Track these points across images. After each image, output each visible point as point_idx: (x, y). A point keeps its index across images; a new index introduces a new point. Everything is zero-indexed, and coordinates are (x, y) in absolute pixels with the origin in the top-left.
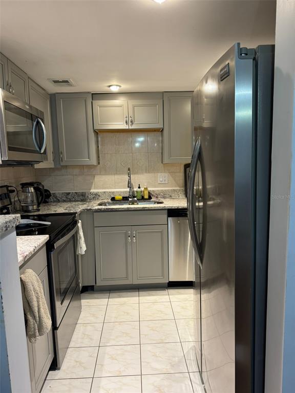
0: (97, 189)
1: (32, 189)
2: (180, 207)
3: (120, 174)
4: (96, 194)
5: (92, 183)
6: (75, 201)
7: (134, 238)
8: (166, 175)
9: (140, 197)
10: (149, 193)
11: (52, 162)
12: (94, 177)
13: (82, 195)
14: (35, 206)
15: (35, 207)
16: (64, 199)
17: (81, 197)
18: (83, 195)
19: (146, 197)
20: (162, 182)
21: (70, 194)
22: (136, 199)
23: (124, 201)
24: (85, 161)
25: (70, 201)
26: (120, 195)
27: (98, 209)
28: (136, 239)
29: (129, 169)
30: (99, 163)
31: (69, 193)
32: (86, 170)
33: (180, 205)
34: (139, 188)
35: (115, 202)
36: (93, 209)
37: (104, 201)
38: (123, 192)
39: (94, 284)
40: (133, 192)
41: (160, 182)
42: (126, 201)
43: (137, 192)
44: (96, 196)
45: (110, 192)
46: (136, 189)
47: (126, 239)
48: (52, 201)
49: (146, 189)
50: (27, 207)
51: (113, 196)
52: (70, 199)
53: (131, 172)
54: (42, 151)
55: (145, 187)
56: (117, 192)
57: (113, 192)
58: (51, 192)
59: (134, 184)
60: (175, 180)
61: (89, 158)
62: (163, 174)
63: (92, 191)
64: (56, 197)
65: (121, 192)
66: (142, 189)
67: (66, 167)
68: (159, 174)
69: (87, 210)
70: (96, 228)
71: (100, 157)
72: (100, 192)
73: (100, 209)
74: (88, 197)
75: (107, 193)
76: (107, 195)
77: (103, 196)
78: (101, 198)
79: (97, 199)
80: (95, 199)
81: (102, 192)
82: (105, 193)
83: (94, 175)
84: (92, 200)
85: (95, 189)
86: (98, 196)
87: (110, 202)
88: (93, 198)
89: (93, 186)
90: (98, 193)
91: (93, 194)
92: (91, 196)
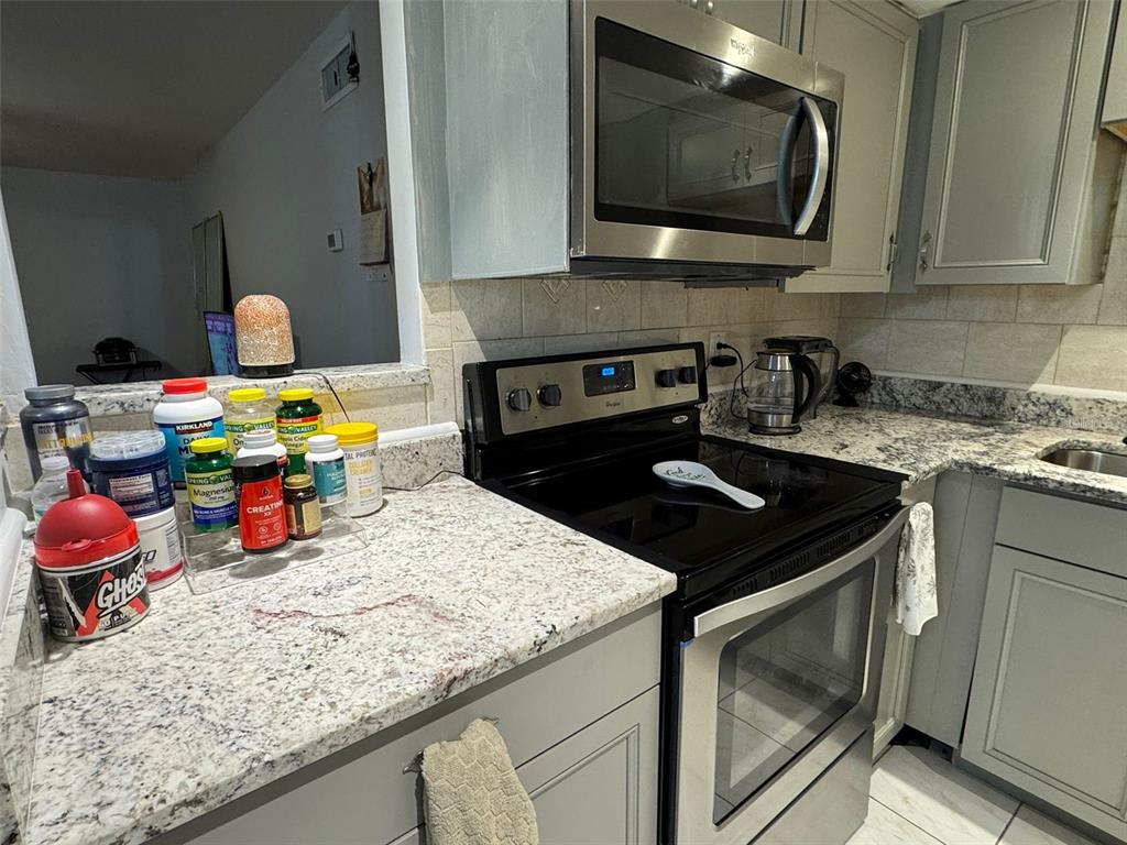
0: (1064, 381)
1: (784, 362)
4: (1054, 405)
6: (956, 417)
11: (883, 270)
12: (1063, 333)
13: (990, 400)
14: (785, 416)
15: (786, 420)
16: (919, 401)
17: (985, 407)
18: (994, 397)
21: (943, 389)
24: (1028, 266)
25: (938, 412)
27: (1028, 477)
30: (1100, 277)
31: (940, 385)
32: (1028, 306)
36: (1004, 473)
37: (1084, 437)
39: (955, 745)
44: (1053, 412)
48: (876, 400)
50: (762, 414)
52: (938, 407)
54: (803, 227)
58: (873, 372)
61: (1042, 256)
63: (1038, 388)
64: (890, 393)
67: (947, 290)
69: (975, 469)
70: (999, 547)
71: (1111, 252)
72: (1077, 400)
73: (1035, 478)
74: (1013, 409)
75: (1114, 406)
76: (1109, 414)
77: (1086, 415)
78: (1078, 425)
79: (1053, 423)
80: (1045, 422)
81: (1088, 400)
82: (1099, 405)
83: (1066, 327)
84: (1028, 425)
85: (1054, 383)
86: (1064, 414)
87: (1118, 448)
88: (1039, 415)
89: (1050, 368)
90: (1067, 399)
91: (1042, 401)
92: (1031, 406)
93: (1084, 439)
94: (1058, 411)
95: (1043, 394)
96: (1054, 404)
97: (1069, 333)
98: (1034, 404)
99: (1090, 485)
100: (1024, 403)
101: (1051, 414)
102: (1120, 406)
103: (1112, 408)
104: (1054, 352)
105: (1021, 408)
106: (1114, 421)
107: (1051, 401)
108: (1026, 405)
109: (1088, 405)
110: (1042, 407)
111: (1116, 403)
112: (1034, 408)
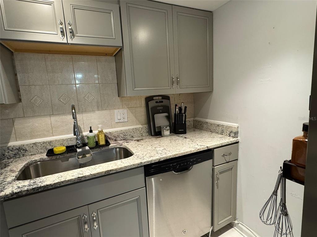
0: (21, 139)
2: (162, 160)
3: (58, 114)
5: (11, 132)
7: (95, 224)
8: (125, 111)
9: (93, 144)
10: (105, 136)
12: (13, 122)
19: (102, 142)
20: (121, 121)
22: (87, 148)
23: (69, 155)
26: (62, 145)
28: (98, 224)
29: (73, 107)
30: (20, 100)
33: (161, 157)
34: (91, 131)
35: (54, 158)
38: (67, 140)
40: (83, 137)
41: (118, 121)
42: (73, 154)
43: (88, 138)
44: (20, 152)
45: (44, 143)
46: (86, 133)
47: (81, 228)
49: (101, 132)
51: (50, 148)
53: (77, 111)
55: (100, 129)
56: (56, 140)
57: (50, 142)
59: (82, 127)
60: (136, 117)
62: (121, 111)
63: (11, 144)
65: (63, 140)
66: (95, 132)
68: (116, 111)
70: (11, 230)
71: (20, 91)
72: (27, 145)
73: (16, 193)
74: (4, 155)
75: (40, 144)
76: (39, 147)
77: (32, 150)
78: (30, 154)
79: (22, 156)
80: (18, 156)
81: (31, 144)
82: (35, 145)
83: (14, 119)
84: (12, 160)
85: (17, 141)
86: (24, 151)
87: (45, 159)
88: (15, 155)
89: (13, 135)
90: (23, 146)
91: (14, 149)
92: (11, 152)
93: (33, 160)
94: (22, 151)
95: (14, 146)
96: (19, 148)
97: (15, 121)
98: (12, 151)
99: (39, 186)
100: (7, 151)
101: (19, 153)
102: (42, 143)
103: (40, 145)
104: (12, 129)
105: (7, 154)
106: (42, 149)
107: (18, 148)
108: (8, 152)
109: (31, 146)
110: (15, 151)
111: (40, 143)
112: (12, 152)
